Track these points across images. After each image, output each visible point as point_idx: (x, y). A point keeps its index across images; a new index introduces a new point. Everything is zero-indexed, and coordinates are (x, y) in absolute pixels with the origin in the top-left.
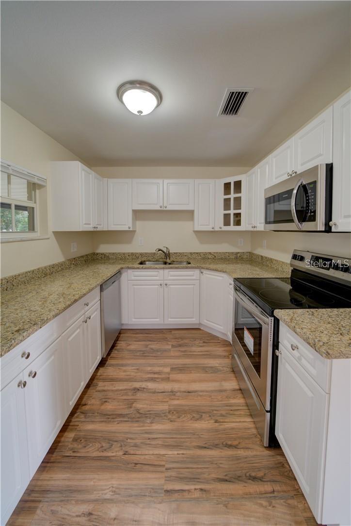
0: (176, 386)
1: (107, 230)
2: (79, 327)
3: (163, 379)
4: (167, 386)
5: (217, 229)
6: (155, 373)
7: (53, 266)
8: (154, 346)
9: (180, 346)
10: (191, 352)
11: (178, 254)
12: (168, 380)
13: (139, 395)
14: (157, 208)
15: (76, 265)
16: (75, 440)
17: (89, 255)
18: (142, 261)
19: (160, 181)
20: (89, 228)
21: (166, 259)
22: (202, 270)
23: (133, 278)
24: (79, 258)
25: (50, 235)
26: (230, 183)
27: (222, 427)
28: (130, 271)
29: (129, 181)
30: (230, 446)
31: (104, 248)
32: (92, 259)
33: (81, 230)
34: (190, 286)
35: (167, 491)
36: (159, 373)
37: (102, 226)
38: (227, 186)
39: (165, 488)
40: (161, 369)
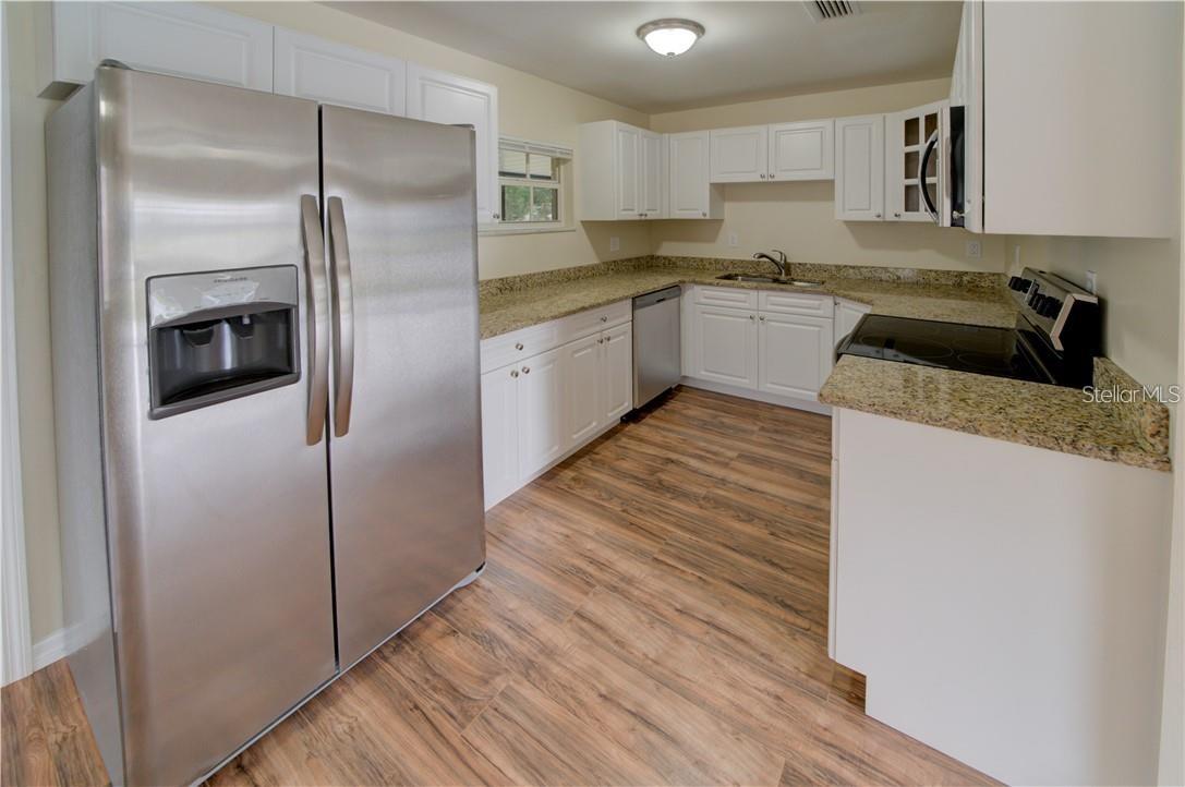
0: (733, 477)
1: (667, 217)
2: (591, 346)
3: (717, 463)
4: (719, 472)
5: (890, 217)
6: (708, 452)
7: (580, 269)
8: (728, 420)
9: (776, 432)
10: (793, 445)
11: (808, 266)
12: (725, 465)
13: (670, 467)
14: (756, 178)
15: (617, 272)
16: (574, 479)
17: (642, 258)
18: (730, 274)
19: (762, 129)
20: (633, 216)
21: (779, 274)
22: (839, 300)
23: (703, 300)
24: (622, 261)
25: (578, 225)
26: (918, 119)
27: (778, 543)
28: (698, 289)
29: (705, 134)
30: (773, 564)
31: (669, 249)
32: (648, 264)
33: (615, 219)
34: (812, 328)
35: (656, 559)
36: (715, 454)
37: (658, 212)
38: (911, 126)
39: (656, 556)
40: (722, 450)
